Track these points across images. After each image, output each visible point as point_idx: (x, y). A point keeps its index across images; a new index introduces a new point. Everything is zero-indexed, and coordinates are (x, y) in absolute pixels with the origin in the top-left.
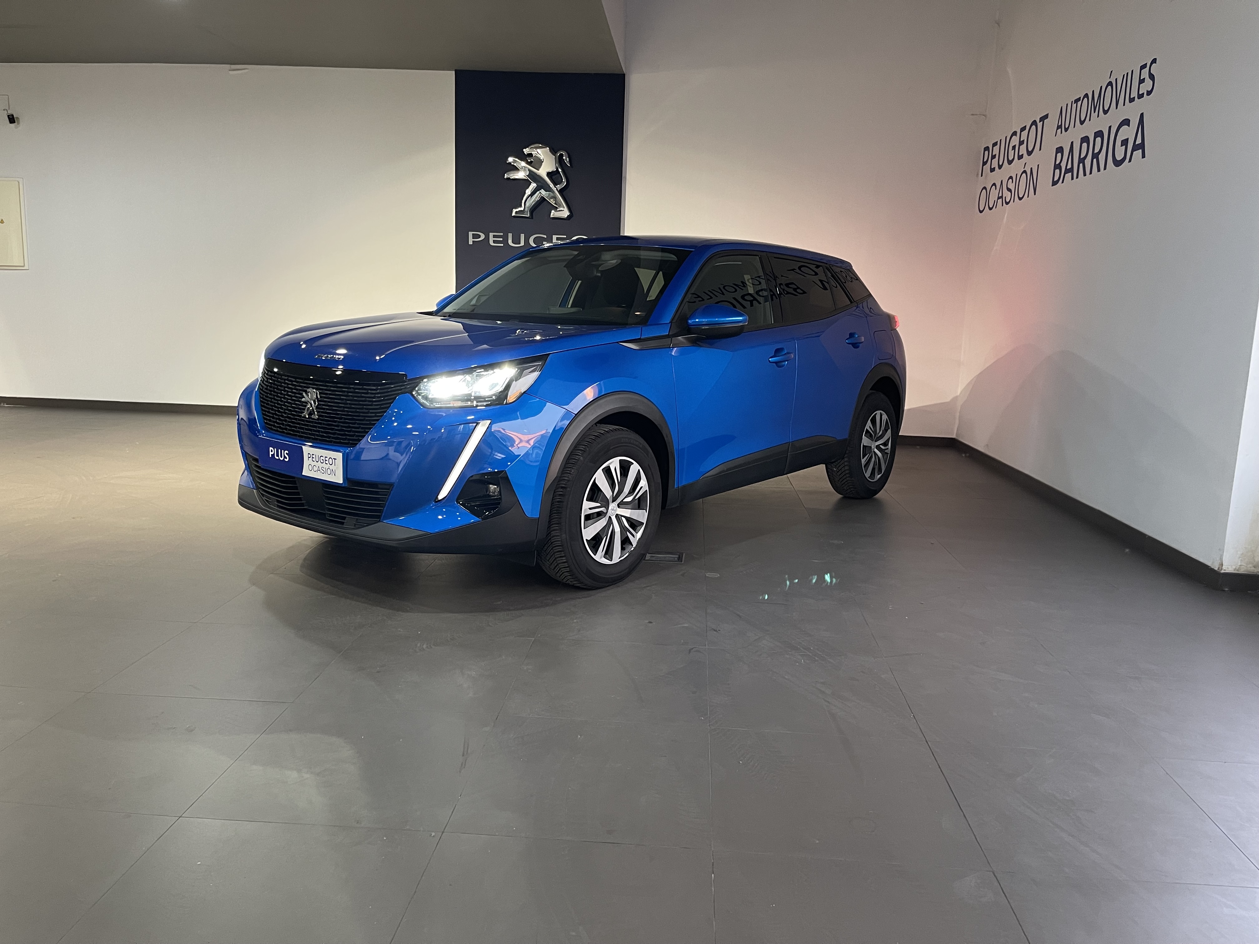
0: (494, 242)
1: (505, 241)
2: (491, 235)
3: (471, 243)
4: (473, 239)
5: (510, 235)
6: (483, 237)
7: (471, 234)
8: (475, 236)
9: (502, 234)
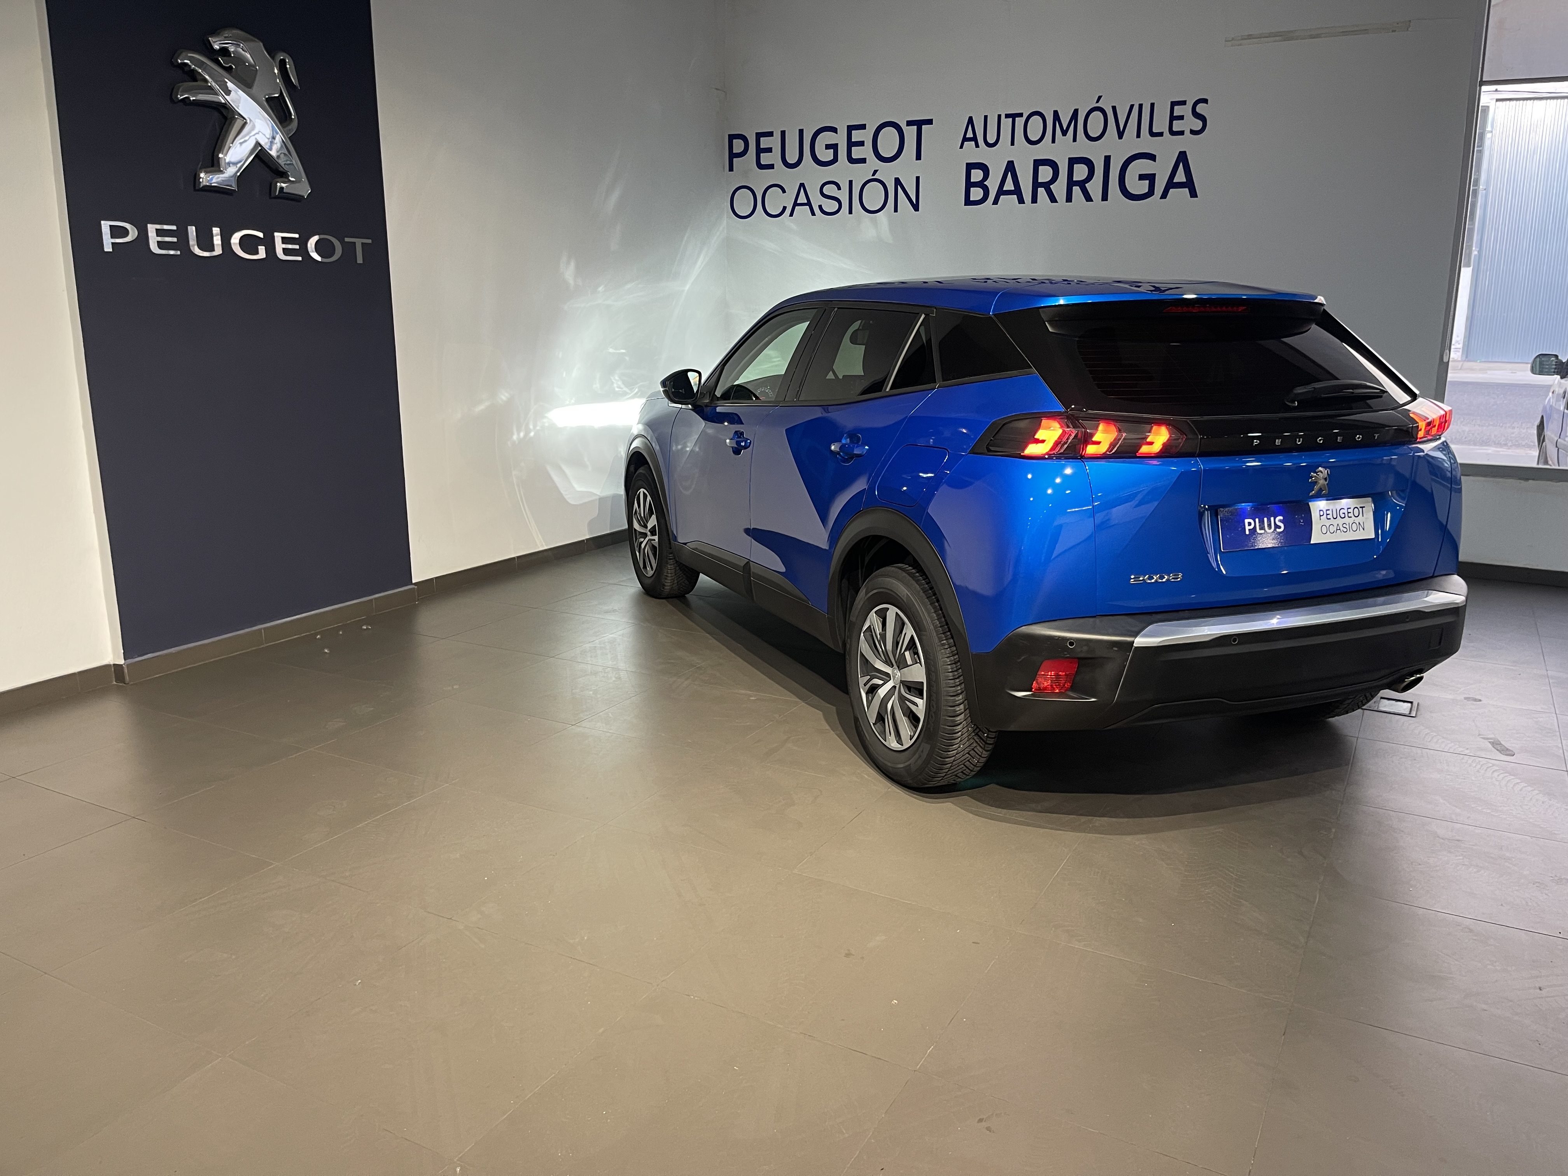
0: (160, 245)
1: (183, 243)
2: (152, 229)
3: (108, 248)
4: (112, 238)
5: (192, 230)
6: (133, 233)
7: (105, 226)
8: (116, 232)
9: (174, 228)
